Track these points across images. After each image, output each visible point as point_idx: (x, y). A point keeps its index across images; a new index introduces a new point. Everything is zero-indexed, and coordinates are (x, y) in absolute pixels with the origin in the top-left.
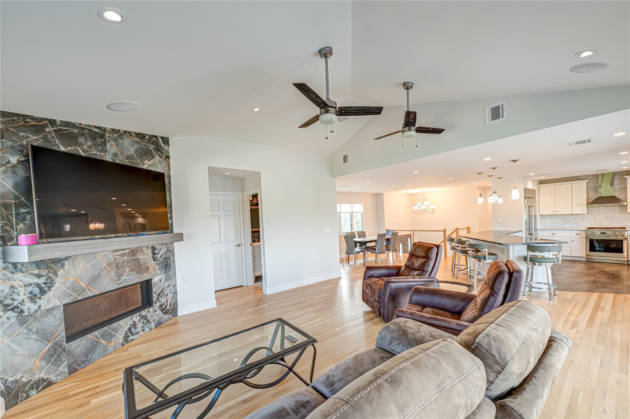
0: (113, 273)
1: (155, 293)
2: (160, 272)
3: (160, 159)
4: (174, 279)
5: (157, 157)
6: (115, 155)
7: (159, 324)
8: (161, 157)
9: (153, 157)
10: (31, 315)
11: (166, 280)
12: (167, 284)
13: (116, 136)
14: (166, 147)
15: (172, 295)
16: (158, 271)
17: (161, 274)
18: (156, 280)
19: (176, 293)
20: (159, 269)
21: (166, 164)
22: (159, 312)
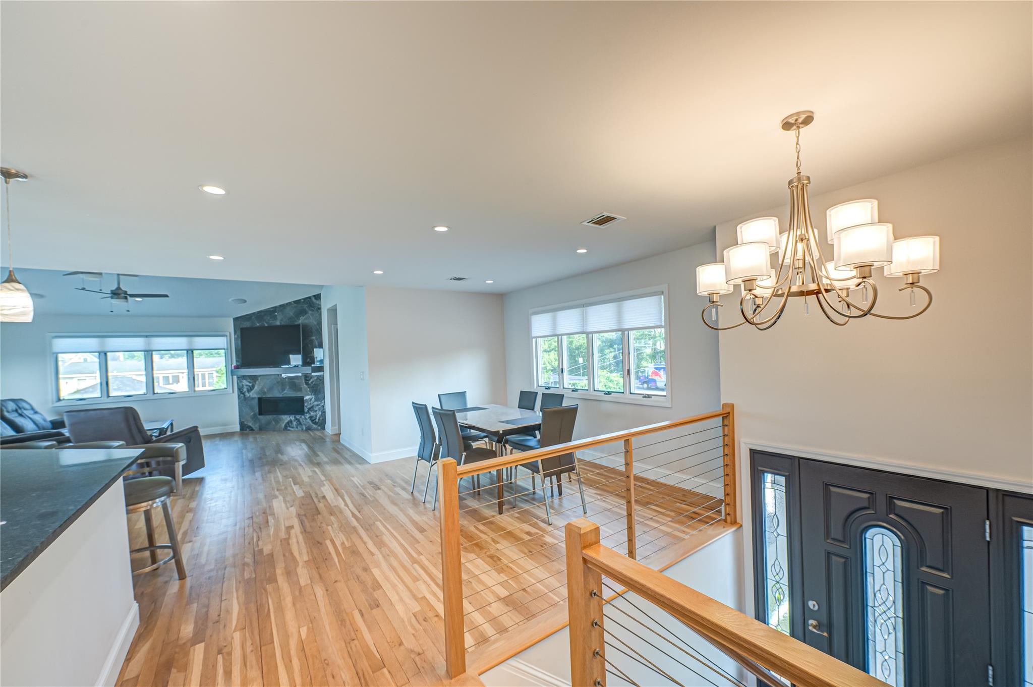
0: (280, 388)
1: (306, 407)
2: (310, 393)
3: (313, 313)
4: (323, 401)
5: (310, 312)
6: (281, 320)
7: (309, 429)
8: (313, 311)
9: (306, 313)
10: (247, 398)
11: (316, 400)
12: (316, 403)
13: (282, 308)
14: (318, 302)
15: (320, 413)
16: (309, 392)
17: (311, 395)
18: (307, 398)
19: (325, 412)
20: (310, 391)
21: (317, 315)
22: (308, 420)
